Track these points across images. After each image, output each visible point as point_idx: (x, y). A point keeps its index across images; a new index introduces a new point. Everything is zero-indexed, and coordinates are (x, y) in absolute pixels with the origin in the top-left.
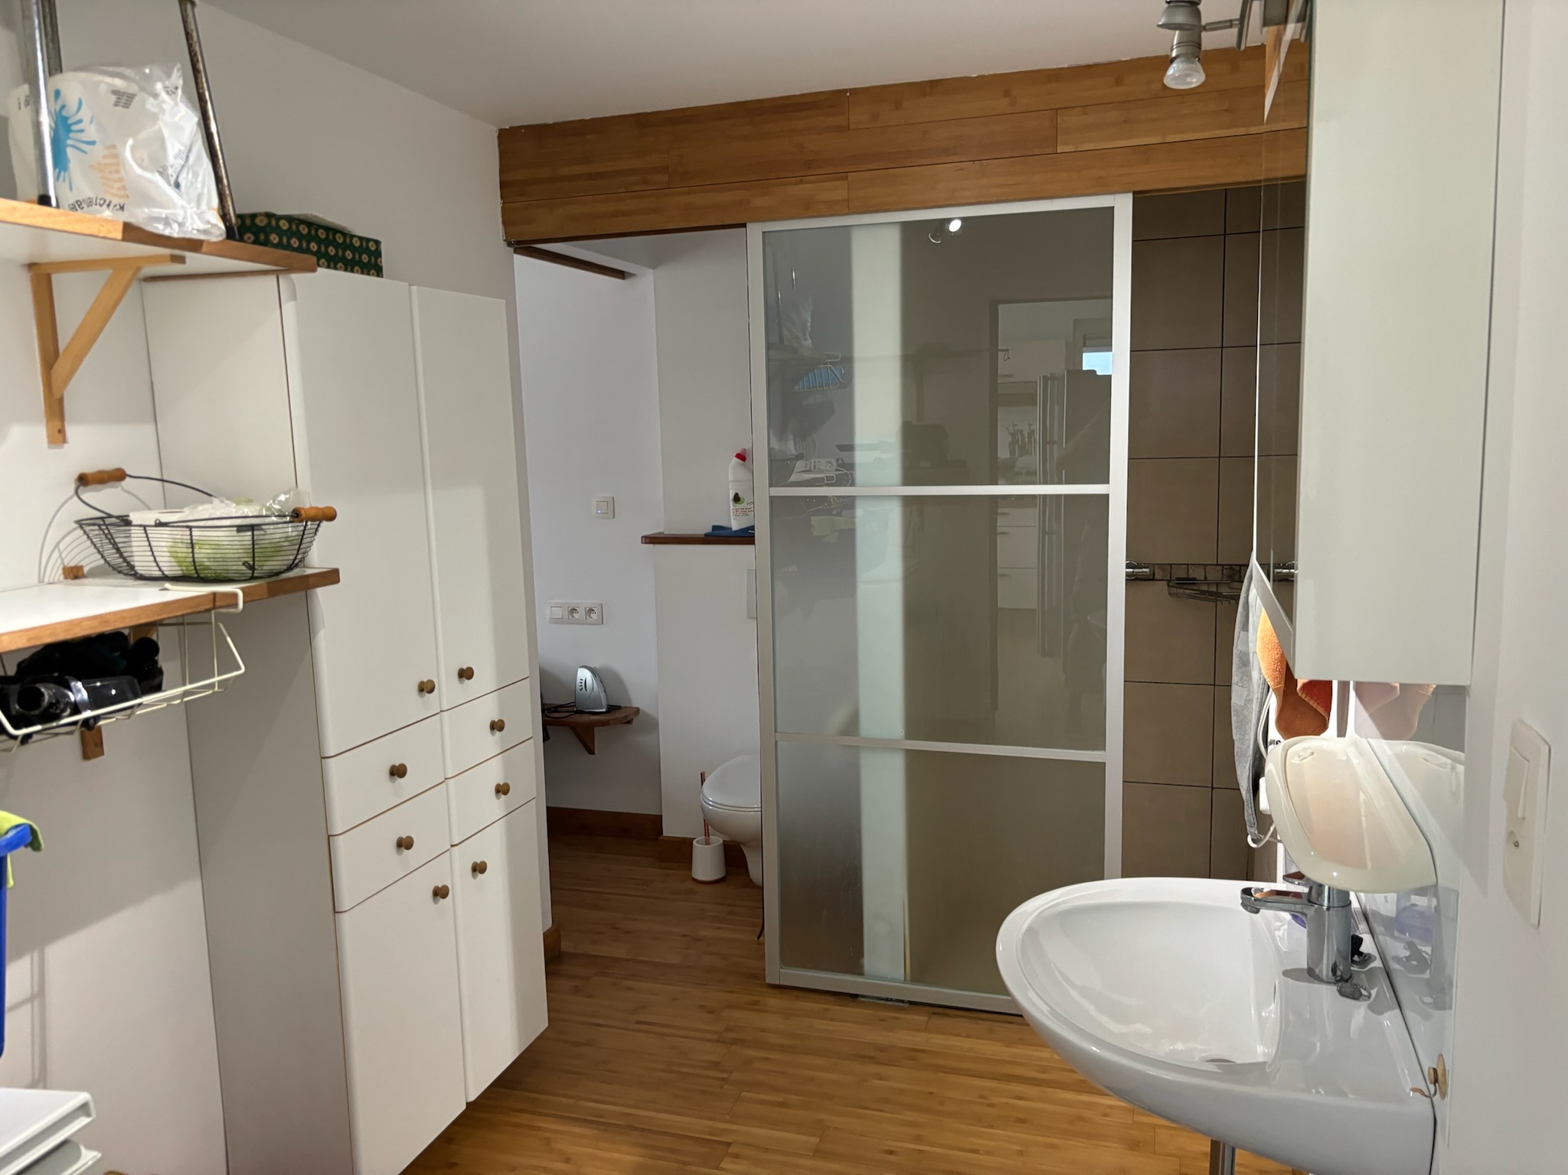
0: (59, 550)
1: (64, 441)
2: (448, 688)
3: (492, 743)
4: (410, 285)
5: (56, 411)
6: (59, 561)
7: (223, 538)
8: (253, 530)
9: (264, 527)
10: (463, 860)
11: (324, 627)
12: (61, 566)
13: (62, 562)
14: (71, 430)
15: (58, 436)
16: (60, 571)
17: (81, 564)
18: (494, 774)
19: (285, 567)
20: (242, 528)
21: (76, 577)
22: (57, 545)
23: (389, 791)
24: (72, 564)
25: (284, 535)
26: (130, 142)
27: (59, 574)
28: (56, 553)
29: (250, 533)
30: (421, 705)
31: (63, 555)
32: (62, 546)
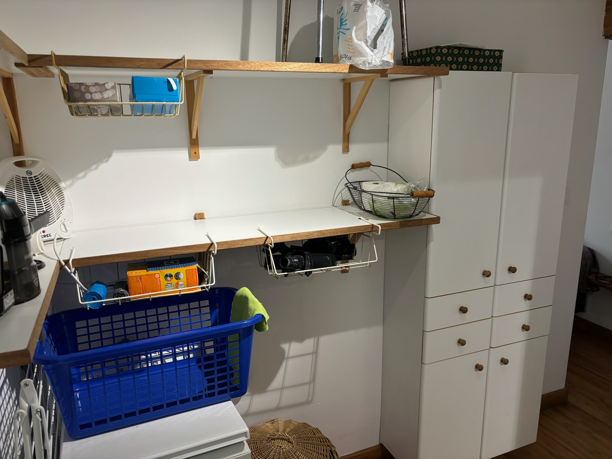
0: (341, 194)
1: (348, 151)
2: (502, 276)
3: (525, 305)
4: (513, 73)
5: (346, 140)
6: (341, 197)
7: (383, 201)
8: (394, 199)
9: (400, 198)
10: (497, 355)
11: (433, 241)
12: (342, 200)
13: (342, 198)
14: (352, 147)
15: (346, 150)
16: (341, 201)
17: (348, 200)
18: (524, 319)
19: (409, 216)
20: (390, 198)
21: (346, 205)
22: (341, 192)
23: (459, 318)
24: (345, 199)
25: (410, 202)
26: (355, 28)
27: (340, 203)
28: (340, 194)
29: (392, 200)
30: (482, 282)
31: (343, 196)
32: (343, 192)
